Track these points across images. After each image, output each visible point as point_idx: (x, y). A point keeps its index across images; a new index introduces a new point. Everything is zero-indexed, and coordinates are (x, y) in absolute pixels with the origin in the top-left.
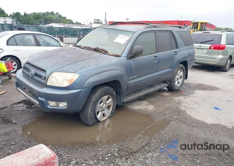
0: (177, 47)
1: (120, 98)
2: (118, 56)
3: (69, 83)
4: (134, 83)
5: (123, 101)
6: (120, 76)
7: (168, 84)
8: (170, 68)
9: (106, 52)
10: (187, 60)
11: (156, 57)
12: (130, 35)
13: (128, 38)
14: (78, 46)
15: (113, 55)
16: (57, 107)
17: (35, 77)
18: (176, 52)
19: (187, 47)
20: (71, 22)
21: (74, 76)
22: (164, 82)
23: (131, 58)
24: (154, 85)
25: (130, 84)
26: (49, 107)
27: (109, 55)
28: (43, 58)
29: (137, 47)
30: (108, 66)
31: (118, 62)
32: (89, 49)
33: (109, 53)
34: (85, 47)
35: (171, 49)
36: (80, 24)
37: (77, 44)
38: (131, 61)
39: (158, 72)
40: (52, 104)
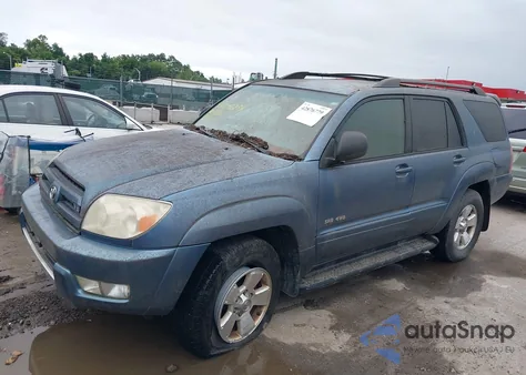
0: (463, 142)
1: (295, 277)
2: (294, 158)
3: (137, 230)
4: (338, 235)
5: (302, 286)
6: (297, 215)
7: (435, 241)
8: (442, 198)
9: (263, 146)
10: (491, 178)
11: (404, 165)
12: (333, 104)
13: (327, 111)
14: (198, 129)
15: (280, 156)
16: (103, 296)
17: (59, 205)
18: (459, 156)
19: (492, 144)
20: (199, 77)
21: (157, 209)
22: (425, 236)
23: (331, 165)
24: (396, 243)
25: (323, 239)
26: (80, 293)
27: (270, 154)
28: (92, 154)
29: (350, 136)
30: (261, 185)
31: (292, 175)
32: (222, 135)
33: (270, 149)
34: (212, 131)
35: (447, 147)
36: (219, 81)
37: (197, 125)
38: (331, 174)
39: (407, 207)
40: (90, 287)
